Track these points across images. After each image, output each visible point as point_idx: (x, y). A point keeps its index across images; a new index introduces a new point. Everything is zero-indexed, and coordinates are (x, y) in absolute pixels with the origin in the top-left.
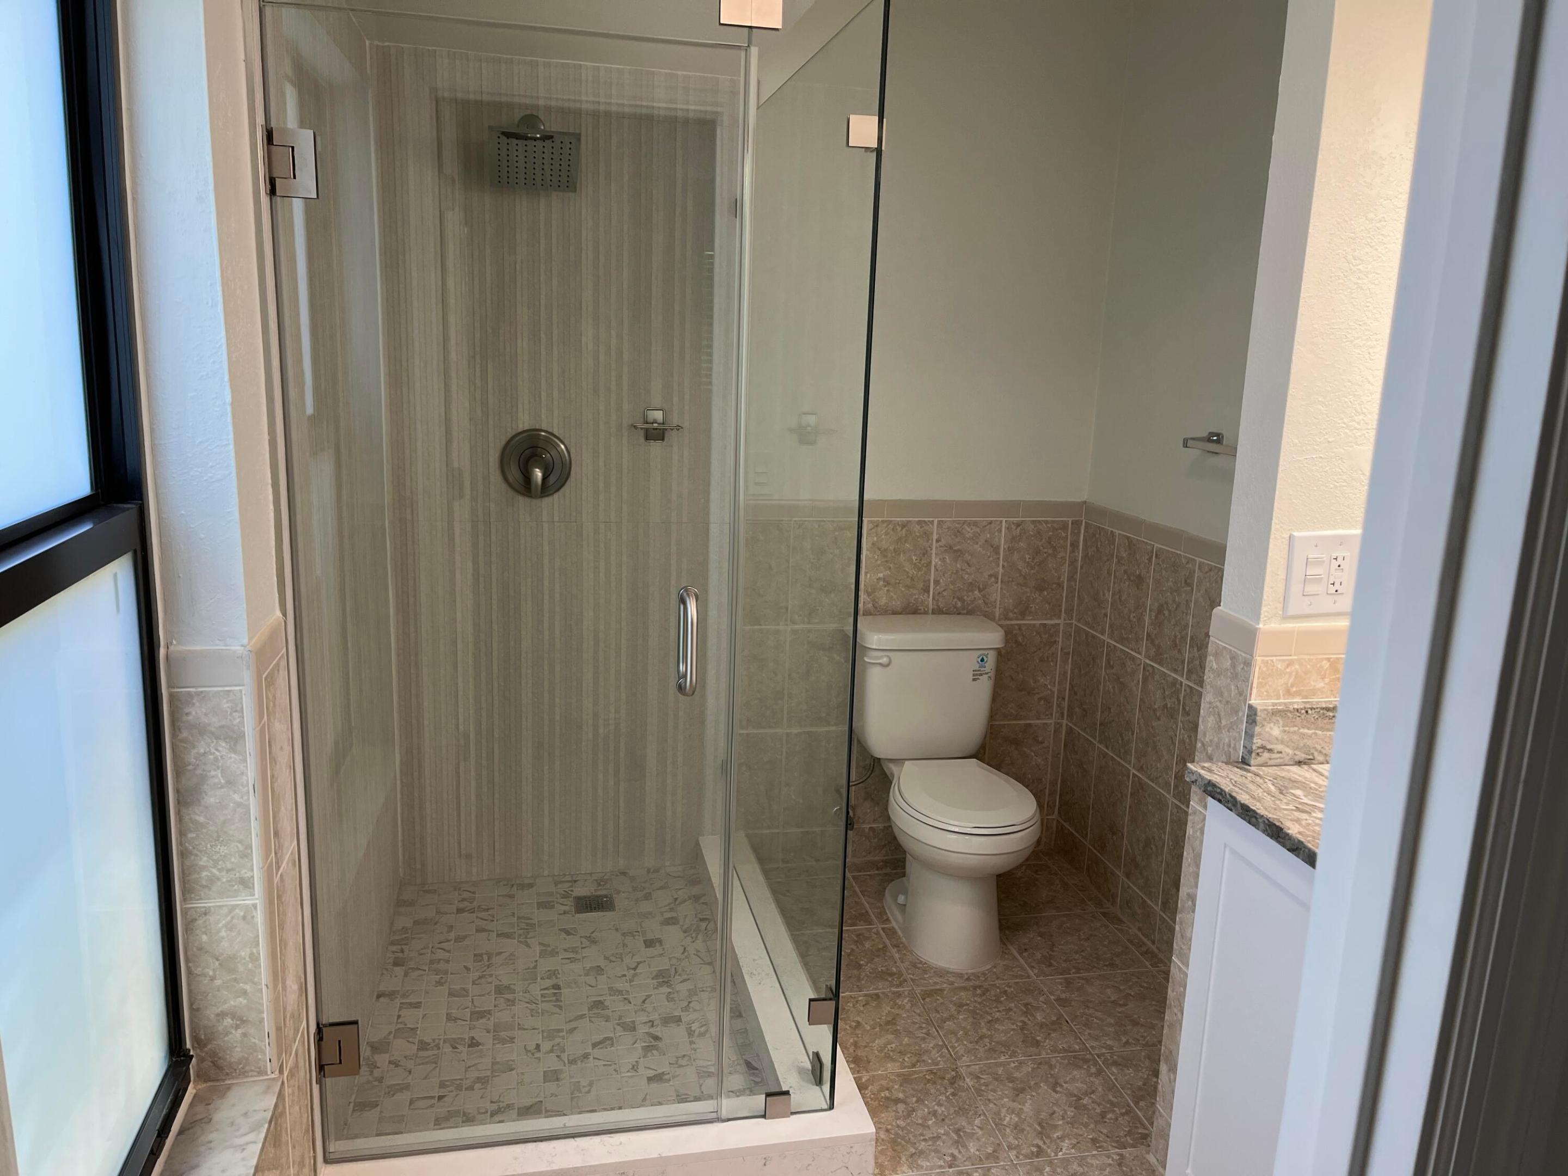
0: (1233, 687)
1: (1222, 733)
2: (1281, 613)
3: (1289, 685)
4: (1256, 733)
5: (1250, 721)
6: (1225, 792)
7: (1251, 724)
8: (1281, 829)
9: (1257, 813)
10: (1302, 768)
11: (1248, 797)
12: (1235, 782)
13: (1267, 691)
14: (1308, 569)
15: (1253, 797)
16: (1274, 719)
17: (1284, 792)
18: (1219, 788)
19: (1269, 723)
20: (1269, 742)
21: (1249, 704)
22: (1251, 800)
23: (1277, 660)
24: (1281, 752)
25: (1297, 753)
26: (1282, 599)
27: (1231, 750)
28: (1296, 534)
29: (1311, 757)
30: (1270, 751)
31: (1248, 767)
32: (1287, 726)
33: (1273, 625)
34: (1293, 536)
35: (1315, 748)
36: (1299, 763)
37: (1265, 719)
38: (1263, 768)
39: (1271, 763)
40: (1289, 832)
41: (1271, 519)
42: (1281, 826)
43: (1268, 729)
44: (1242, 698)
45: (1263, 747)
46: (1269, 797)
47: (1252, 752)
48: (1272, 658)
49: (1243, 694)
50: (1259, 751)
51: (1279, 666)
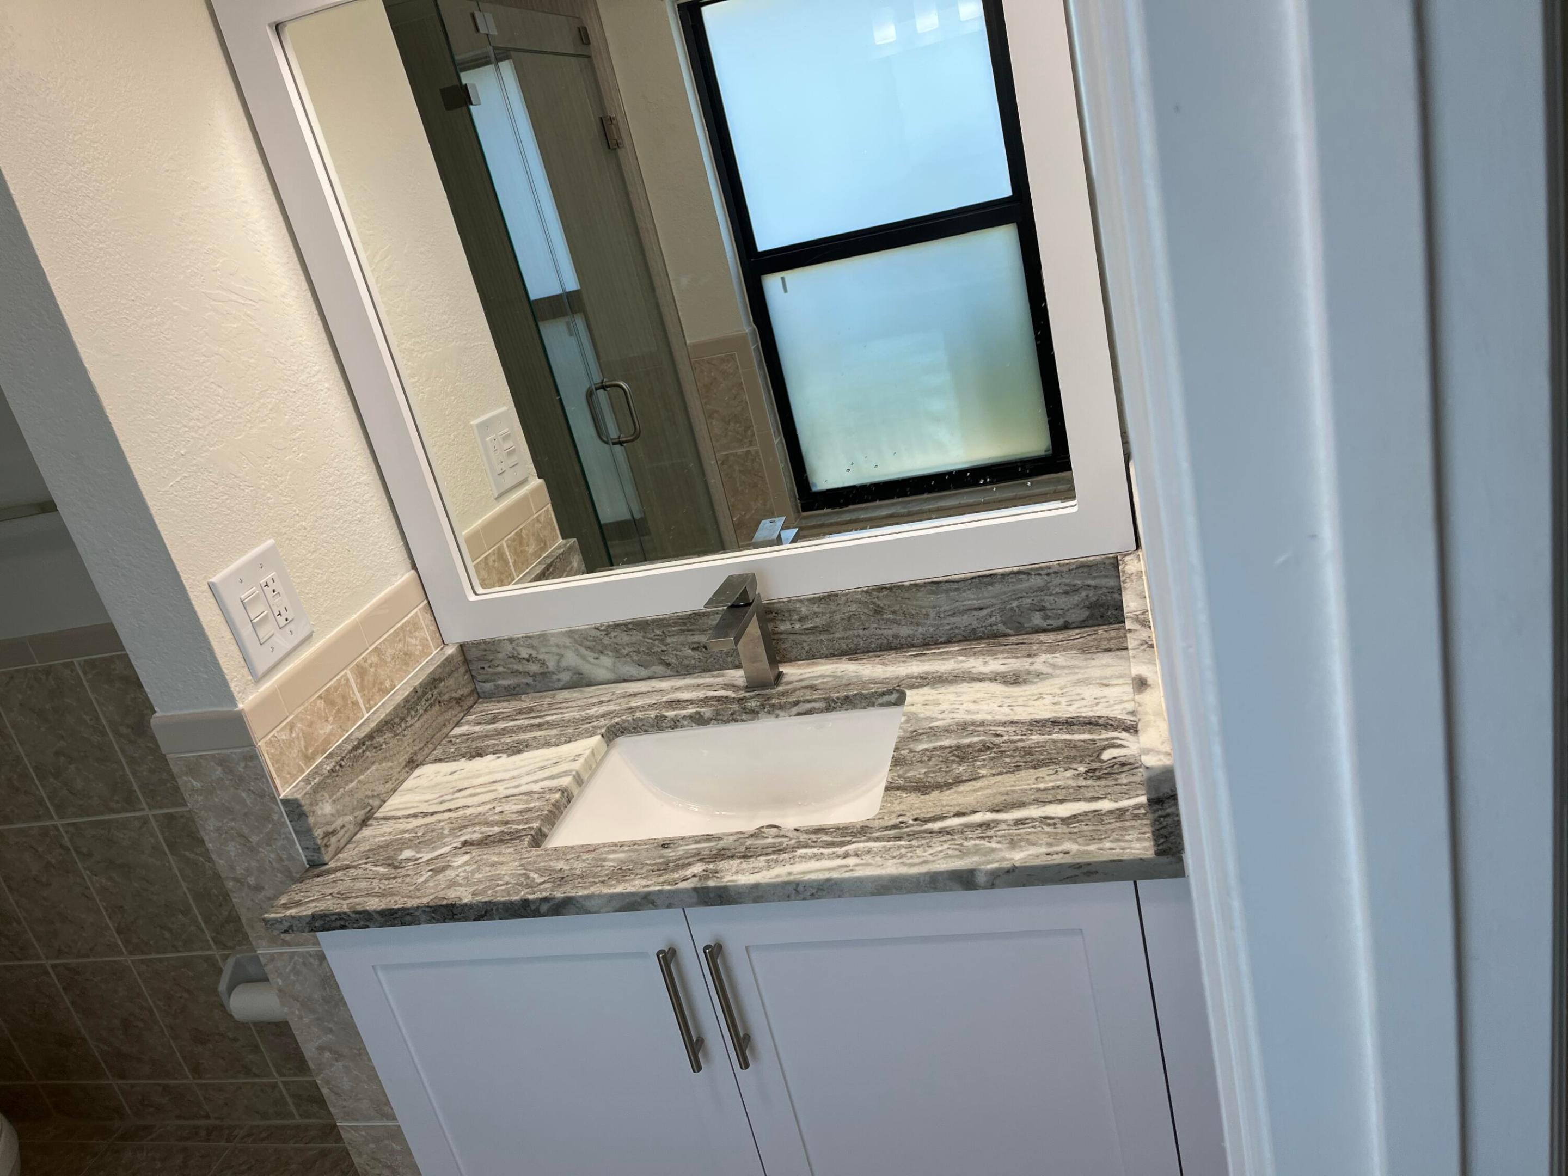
0: (244, 795)
1: (259, 852)
2: (250, 678)
3: (303, 749)
4: (312, 825)
5: (296, 817)
6: (345, 913)
7: (299, 819)
8: (453, 905)
9: (408, 909)
10: (371, 825)
11: (377, 900)
12: (339, 893)
13: (289, 773)
14: (248, 611)
15: (380, 895)
16: (318, 797)
17: (396, 863)
18: (333, 914)
19: (317, 804)
20: (329, 823)
21: (281, 800)
22: (384, 900)
23: (278, 732)
24: (343, 826)
25: (356, 814)
26: (243, 662)
27: (286, 863)
28: (213, 580)
29: (370, 808)
30: (334, 832)
31: (327, 867)
32: (333, 795)
33: (251, 698)
34: (213, 583)
35: (367, 797)
36: (364, 823)
37: (311, 804)
38: (340, 855)
39: (342, 845)
40: (465, 901)
41: (179, 577)
42: (450, 902)
43: (319, 812)
44: (267, 799)
45: (327, 834)
46: (391, 881)
47: (319, 849)
48: (272, 734)
49: (266, 793)
50: (325, 841)
51: (284, 737)
